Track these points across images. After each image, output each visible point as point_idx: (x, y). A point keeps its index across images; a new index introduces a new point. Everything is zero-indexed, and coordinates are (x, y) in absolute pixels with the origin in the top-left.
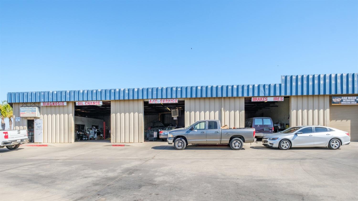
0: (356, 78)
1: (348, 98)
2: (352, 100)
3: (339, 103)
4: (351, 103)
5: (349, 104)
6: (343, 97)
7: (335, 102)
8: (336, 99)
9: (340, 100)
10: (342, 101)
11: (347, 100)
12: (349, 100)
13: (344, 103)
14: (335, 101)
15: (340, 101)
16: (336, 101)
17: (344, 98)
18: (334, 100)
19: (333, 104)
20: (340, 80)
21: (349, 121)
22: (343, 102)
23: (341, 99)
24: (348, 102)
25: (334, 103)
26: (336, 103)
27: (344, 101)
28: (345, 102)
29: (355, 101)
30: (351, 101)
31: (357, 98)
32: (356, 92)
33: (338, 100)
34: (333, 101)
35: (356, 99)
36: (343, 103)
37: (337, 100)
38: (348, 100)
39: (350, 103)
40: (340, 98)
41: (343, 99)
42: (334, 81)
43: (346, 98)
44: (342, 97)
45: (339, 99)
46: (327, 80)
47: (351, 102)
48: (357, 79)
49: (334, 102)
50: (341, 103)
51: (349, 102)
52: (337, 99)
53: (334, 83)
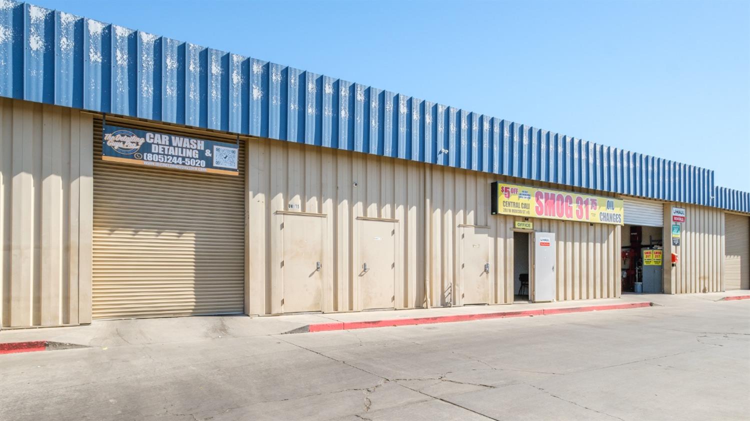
0: (195, 64)
1: (170, 141)
2: (189, 153)
3: (132, 157)
4: (183, 164)
5: (175, 164)
6: (152, 136)
7: (116, 148)
8: (119, 137)
9: (137, 144)
10: (146, 148)
11: (166, 148)
12: (178, 152)
13: (156, 158)
14: (117, 146)
15: (138, 147)
16: (121, 145)
17: (158, 140)
18: (112, 140)
19: (106, 158)
20: (125, 57)
21: (189, 238)
22: (153, 154)
23: (141, 141)
24: (173, 156)
25: (112, 152)
26: (122, 156)
27: (154, 149)
28: (158, 154)
29: (201, 158)
30: (184, 155)
31: (206, 148)
32: (195, 119)
33: (131, 142)
34: (109, 144)
35: (204, 152)
36: (149, 160)
37: (124, 143)
38: (172, 148)
39: (180, 161)
40: (139, 136)
41: (152, 141)
42: (99, 54)
43: (165, 138)
44: (148, 135)
45: (135, 138)
46: (64, 39)
47: (183, 158)
48: (198, 70)
49: (111, 148)
50: (143, 159)
51: (178, 157)
52: (125, 138)
53: (100, 60)
